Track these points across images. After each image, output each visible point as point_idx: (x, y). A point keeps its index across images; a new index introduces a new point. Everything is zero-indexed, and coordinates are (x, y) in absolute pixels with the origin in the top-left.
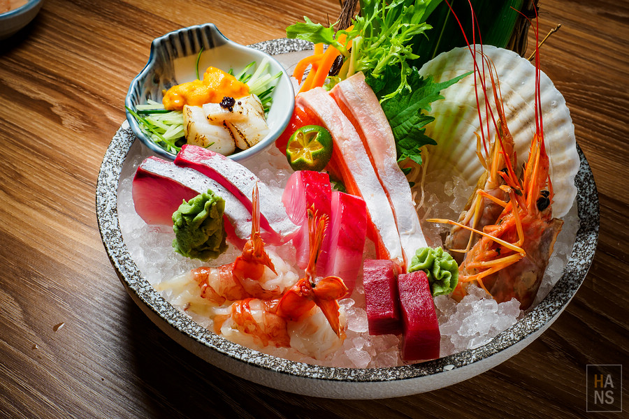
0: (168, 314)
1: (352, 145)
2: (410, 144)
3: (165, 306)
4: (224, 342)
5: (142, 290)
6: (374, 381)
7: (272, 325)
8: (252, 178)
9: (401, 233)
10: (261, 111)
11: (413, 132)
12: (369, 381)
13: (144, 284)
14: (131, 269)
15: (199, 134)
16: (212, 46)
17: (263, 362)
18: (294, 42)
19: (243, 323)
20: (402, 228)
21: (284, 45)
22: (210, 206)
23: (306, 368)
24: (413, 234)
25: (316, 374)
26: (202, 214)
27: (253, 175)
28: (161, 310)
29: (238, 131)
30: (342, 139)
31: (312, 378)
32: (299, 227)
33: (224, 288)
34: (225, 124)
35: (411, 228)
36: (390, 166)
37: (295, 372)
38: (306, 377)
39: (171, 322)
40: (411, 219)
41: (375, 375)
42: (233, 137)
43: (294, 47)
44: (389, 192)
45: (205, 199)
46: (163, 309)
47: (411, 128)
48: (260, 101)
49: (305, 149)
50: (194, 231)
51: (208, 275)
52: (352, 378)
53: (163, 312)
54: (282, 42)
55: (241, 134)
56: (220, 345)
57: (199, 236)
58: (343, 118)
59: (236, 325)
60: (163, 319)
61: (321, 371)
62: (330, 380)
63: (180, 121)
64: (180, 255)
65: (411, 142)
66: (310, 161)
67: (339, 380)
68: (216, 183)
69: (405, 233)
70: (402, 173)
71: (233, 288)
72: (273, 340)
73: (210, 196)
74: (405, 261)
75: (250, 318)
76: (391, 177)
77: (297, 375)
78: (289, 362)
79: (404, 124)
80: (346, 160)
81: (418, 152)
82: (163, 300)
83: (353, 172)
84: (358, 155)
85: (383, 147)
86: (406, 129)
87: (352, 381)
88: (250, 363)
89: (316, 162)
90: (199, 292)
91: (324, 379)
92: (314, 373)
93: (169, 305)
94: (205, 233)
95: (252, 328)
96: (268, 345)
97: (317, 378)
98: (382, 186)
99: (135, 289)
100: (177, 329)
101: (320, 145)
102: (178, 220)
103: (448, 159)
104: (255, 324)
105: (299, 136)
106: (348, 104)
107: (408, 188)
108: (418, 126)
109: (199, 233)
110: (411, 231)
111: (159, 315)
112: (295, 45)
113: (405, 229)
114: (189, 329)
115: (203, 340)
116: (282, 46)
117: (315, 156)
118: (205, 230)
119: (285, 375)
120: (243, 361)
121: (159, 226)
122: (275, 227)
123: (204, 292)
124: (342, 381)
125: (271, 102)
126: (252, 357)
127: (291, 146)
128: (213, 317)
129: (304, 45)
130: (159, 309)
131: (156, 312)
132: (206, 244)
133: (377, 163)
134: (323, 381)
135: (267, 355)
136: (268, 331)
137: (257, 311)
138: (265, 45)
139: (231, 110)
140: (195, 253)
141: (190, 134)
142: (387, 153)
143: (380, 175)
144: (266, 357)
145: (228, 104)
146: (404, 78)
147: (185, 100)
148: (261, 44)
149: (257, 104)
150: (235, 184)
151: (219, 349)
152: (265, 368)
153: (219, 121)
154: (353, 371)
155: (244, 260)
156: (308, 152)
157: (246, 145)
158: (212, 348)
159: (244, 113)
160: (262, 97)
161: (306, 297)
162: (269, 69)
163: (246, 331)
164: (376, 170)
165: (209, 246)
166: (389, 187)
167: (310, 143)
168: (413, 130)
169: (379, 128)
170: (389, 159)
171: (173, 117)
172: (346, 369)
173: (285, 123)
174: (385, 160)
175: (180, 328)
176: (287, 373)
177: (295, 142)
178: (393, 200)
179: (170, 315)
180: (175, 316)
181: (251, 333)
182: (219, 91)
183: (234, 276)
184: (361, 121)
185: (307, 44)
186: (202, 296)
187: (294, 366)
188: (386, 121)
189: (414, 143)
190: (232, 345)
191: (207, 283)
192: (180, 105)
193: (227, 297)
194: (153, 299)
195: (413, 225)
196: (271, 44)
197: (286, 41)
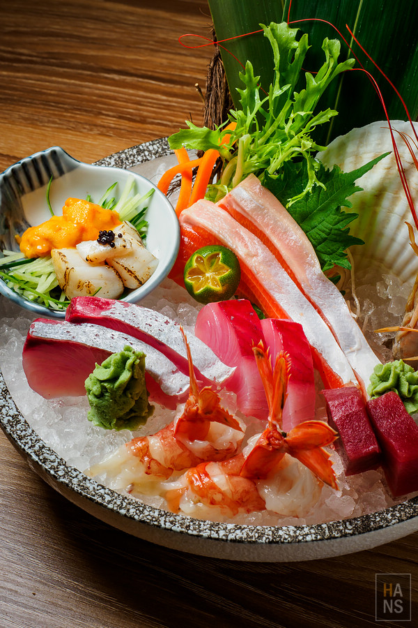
0: (115, 503)
1: (263, 261)
2: (332, 248)
3: (108, 494)
4: (192, 521)
5: (75, 481)
6: (375, 529)
7: (240, 489)
8: (167, 322)
9: (346, 352)
10: (140, 239)
11: (334, 234)
12: (371, 530)
13: (75, 474)
14: (53, 458)
15: (83, 281)
16: (61, 173)
17: (245, 536)
18: (144, 150)
19: (207, 494)
20: (346, 346)
21: (134, 156)
22: (133, 366)
23: (295, 532)
24: (359, 350)
25: (310, 536)
26: (125, 376)
27: (166, 318)
28: (106, 500)
29: (125, 268)
30: (249, 255)
31: (306, 541)
32: (234, 368)
33: (169, 458)
34: (106, 263)
35: (355, 343)
36: (315, 277)
37: (286, 539)
38: (299, 541)
39: (123, 512)
40: (353, 333)
41: (374, 522)
42: (120, 277)
43: (145, 156)
44: (321, 307)
45: (124, 359)
46: (108, 498)
47: (331, 230)
48: (133, 227)
49: (208, 275)
50: (117, 398)
51: (148, 447)
52: (351, 532)
53: (109, 502)
54: (131, 153)
55: (129, 271)
56: (189, 526)
57: (124, 403)
58: (243, 231)
59: (198, 497)
60: (112, 510)
61: (313, 531)
62: (327, 539)
63: (50, 269)
64: (102, 429)
65: (333, 245)
66: (218, 288)
67: (337, 537)
68: (125, 335)
69: (350, 350)
70: (331, 283)
71: (180, 455)
72: (243, 506)
73: (131, 354)
74: (359, 383)
75: (213, 487)
76: (319, 290)
77: (288, 542)
78: (273, 529)
79: (320, 226)
80: (260, 279)
81: (343, 255)
82: (103, 487)
83: (272, 292)
84: (273, 272)
85: (301, 258)
86: (323, 231)
87: (351, 535)
88: (231, 540)
89: (225, 288)
90: (143, 469)
91: (320, 540)
92: (307, 535)
93: (113, 492)
94: (132, 398)
95: (218, 497)
96: (238, 512)
97: (313, 541)
98: (310, 301)
99: (67, 482)
100: (134, 519)
101: (226, 267)
102: (96, 389)
103: (372, 257)
104: (220, 492)
105: (197, 261)
106: (248, 214)
107: (341, 299)
108: (339, 226)
109: (124, 399)
110: (356, 347)
111: (106, 507)
112: (147, 153)
113: (349, 346)
114: (146, 515)
115: (168, 525)
116: (132, 158)
117: (223, 281)
118: (131, 394)
119: (274, 545)
120: (222, 540)
121: (61, 398)
122: (207, 374)
123: (149, 468)
124: (341, 537)
125: (146, 226)
126: (230, 533)
127: (190, 274)
128: (164, 494)
129: (157, 152)
130: (103, 499)
131: (101, 504)
132: (132, 411)
133: (299, 277)
134: (320, 542)
135: (246, 526)
136: (236, 497)
137: (218, 476)
138: (113, 159)
139: (113, 246)
140: (121, 422)
141: (70, 283)
142: (308, 263)
143: (305, 290)
144: (244, 528)
145: (107, 238)
146: (312, 174)
147: (51, 243)
148: (108, 159)
149: (133, 232)
150: (149, 333)
151: (190, 532)
152: (250, 542)
153: (100, 261)
154: (348, 523)
155: (188, 420)
156: (214, 279)
157: (137, 283)
158: (182, 532)
159: (128, 246)
160: (135, 223)
161: (277, 449)
162: (136, 188)
163: (213, 503)
164: (299, 285)
165: (135, 412)
166: (319, 302)
167: (213, 267)
168: (333, 232)
169: (292, 237)
170: (312, 270)
171: (40, 266)
172: (339, 522)
173: (176, 248)
174: (308, 271)
175: (136, 517)
176: (277, 542)
177: (195, 269)
178: (327, 316)
179: (119, 503)
180: (124, 504)
181: (219, 503)
182: (89, 225)
183: (178, 441)
184: (268, 232)
185: (160, 150)
186: (146, 473)
187: (281, 533)
188: (297, 226)
189: (337, 245)
190: (202, 523)
191: (149, 456)
192: (46, 250)
193: (175, 467)
194: (91, 489)
195: (357, 340)
196: (119, 158)
197: (135, 151)
